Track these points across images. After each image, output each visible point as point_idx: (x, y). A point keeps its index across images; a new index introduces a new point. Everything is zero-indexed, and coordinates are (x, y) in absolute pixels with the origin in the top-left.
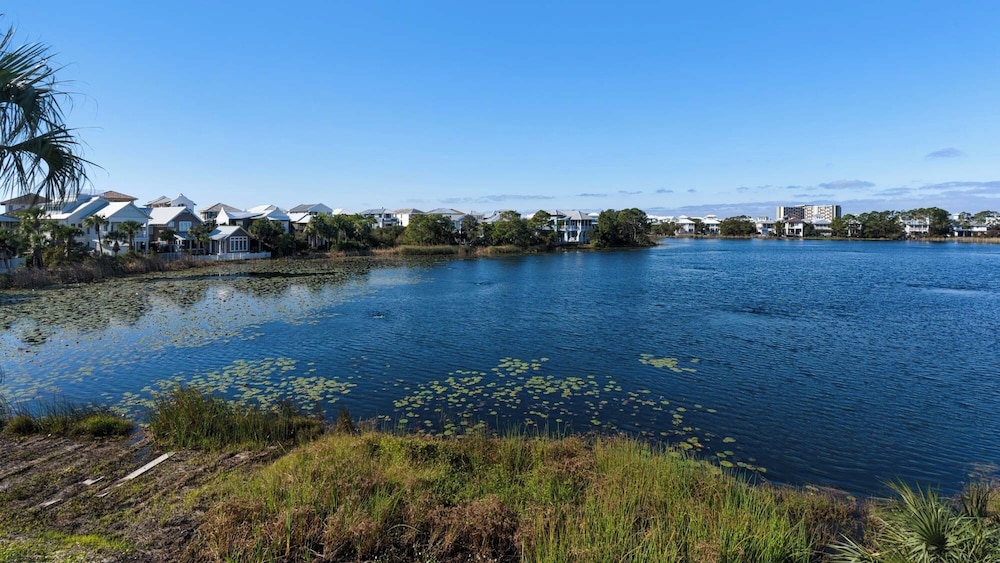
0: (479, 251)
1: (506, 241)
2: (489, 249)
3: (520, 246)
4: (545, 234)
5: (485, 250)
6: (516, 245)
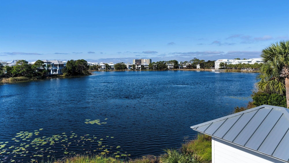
0: (4, 80)
1: (21, 75)
2: (10, 79)
3: (28, 77)
4: (41, 70)
5: (7, 80)
6: (26, 76)
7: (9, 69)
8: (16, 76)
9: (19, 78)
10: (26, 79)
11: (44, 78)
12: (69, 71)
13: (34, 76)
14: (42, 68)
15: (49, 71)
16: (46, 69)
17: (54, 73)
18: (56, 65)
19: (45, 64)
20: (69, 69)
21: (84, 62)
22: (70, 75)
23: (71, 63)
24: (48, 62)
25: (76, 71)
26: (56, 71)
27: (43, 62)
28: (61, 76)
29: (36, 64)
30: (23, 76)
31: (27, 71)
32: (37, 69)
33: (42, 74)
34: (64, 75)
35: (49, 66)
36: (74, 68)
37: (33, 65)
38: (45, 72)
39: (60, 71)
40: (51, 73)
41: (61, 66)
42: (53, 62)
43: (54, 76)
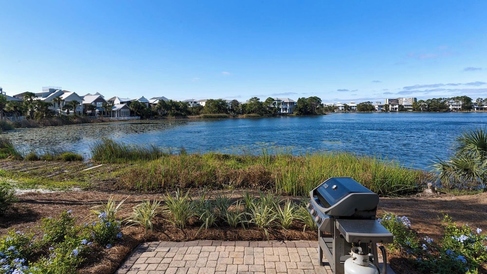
1: (253, 112)
2: (245, 116)
4: (271, 108)
6: (258, 114)
7: (244, 106)
8: (249, 113)
9: (252, 115)
10: (258, 116)
11: (274, 116)
12: (300, 110)
13: (265, 114)
14: (273, 106)
15: (280, 109)
16: (277, 107)
17: (284, 112)
18: (287, 103)
19: (275, 101)
20: (299, 108)
21: (317, 100)
22: (301, 114)
23: (301, 101)
24: (278, 99)
25: (309, 110)
26: (286, 109)
27: (273, 100)
28: (291, 115)
29: (266, 102)
30: (255, 113)
31: (259, 108)
32: (268, 107)
33: (273, 112)
34: (294, 114)
35: (279, 104)
36: (305, 106)
37: (264, 102)
38: (275, 110)
39: (290, 109)
40: (282, 112)
41: (292, 103)
42: (283, 100)
43: (283, 115)
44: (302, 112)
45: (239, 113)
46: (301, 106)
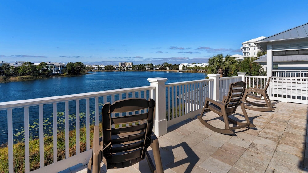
0: (12, 79)
1: (27, 74)
2: (17, 78)
3: (34, 75)
4: (45, 71)
5: (15, 78)
6: (32, 75)
7: (16, 69)
8: (23, 75)
9: (25, 76)
10: (32, 78)
11: (48, 76)
12: (69, 71)
13: (39, 75)
14: (46, 69)
15: (52, 71)
16: (49, 69)
17: (56, 73)
18: (58, 66)
19: (48, 65)
20: (69, 70)
21: (81, 65)
22: (70, 74)
23: (70, 64)
24: (50, 63)
25: (75, 71)
26: (57, 71)
27: (47, 64)
28: (62, 75)
29: (40, 65)
30: (29, 75)
31: (33, 71)
32: (41, 69)
33: (46, 73)
34: (65, 74)
35: (52, 67)
36: (73, 69)
37: (37, 66)
38: (48, 72)
39: (61, 71)
40: (54, 72)
41: (62, 67)
42: (55, 64)
43: (56, 75)
44: (70, 72)
45: (11, 75)
46: (70, 69)
